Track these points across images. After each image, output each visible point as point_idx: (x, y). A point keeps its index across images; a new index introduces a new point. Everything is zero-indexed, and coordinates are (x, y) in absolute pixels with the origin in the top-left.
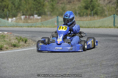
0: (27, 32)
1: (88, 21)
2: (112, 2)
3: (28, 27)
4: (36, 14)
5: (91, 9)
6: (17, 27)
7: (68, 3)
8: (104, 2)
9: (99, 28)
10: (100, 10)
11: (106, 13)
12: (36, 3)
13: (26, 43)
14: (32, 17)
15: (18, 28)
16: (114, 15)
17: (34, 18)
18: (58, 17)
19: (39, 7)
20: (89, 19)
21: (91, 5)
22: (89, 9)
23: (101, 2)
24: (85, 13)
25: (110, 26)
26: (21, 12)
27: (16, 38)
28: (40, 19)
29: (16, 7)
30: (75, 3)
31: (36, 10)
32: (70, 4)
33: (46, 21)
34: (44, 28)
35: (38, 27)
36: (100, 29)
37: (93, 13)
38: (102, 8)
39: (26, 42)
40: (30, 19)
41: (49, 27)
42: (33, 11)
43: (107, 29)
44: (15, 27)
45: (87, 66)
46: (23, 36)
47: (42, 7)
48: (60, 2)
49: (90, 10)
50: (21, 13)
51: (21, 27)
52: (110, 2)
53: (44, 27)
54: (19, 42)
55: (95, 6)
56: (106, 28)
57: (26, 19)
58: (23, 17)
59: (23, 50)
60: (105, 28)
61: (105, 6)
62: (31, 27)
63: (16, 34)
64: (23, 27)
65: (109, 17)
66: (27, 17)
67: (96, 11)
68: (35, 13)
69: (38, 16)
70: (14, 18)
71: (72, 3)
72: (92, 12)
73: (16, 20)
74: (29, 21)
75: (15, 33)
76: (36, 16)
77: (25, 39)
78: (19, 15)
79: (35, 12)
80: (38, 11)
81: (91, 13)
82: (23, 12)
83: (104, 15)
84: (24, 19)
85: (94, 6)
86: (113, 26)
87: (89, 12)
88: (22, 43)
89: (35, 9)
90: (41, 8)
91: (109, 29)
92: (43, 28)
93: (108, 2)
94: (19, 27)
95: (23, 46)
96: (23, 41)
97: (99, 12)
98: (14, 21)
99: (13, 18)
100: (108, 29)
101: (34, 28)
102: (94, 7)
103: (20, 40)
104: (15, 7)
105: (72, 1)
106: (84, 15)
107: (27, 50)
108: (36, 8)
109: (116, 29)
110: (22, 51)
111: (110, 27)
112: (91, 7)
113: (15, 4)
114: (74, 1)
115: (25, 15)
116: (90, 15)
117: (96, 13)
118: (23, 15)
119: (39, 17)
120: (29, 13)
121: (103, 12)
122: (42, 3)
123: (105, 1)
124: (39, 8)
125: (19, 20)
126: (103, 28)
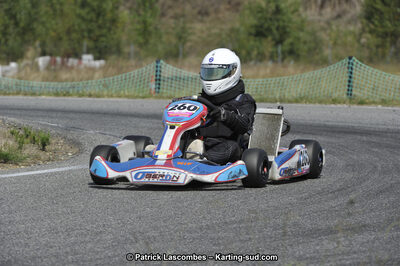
0: (50, 112)
1: (264, 77)
2: (349, 16)
3: (57, 94)
4: (88, 53)
5: (274, 39)
6: (18, 93)
7: (200, 17)
8: (320, 14)
9: (297, 101)
10: (305, 43)
11: (327, 52)
12: (88, 13)
13: (43, 149)
14: (72, 61)
15: (20, 97)
16: (350, 58)
17: (82, 66)
18: (157, 62)
19: (100, 27)
20: (268, 71)
21: (276, 24)
22: (270, 38)
23: (308, 12)
24: (255, 53)
25: (335, 95)
26: (37, 43)
27: (12, 133)
28: (101, 68)
29: (22, 24)
30: (220, 15)
31: (90, 38)
32: (205, 18)
33: (120, 76)
34: (111, 99)
35: (90, 96)
36: (300, 105)
37: (283, 53)
38: (313, 33)
39: (44, 145)
40: (67, 67)
41: (128, 97)
42: (79, 42)
43: (324, 105)
44: (13, 94)
45: (247, 234)
46: (36, 125)
47: (110, 29)
48: (171, 13)
49: (273, 43)
50: (35, 48)
51: (33, 94)
52: (339, 16)
53: (112, 96)
54: (20, 148)
55: (288, 30)
56: (320, 102)
57: (53, 67)
58: (42, 61)
59: (32, 173)
60: (318, 105)
61: (323, 29)
62: (65, 95)
63: (12, 119)
64: (40, 95)
65: (332, 67)
66: (59, 59)
67: (292, 44)
68: (85, 49)
69: (97, 58)
70: (13, 65)
71: (213, 16)
72: (280, 48)
73: (19, 70)
74: (64, 75)
75: (10, 115)
76: (87, 59)
77: (42, 135)
78: (30, 53)
79: (86, 43)
80: (96, 41)
81: (277, 52)
82: (43, 44)
83: (317, 57)
84: (48, 68)
85: (284, 28)
86: (345, 96)
87: (267, 46)
88: (31, 150)
89: (86, 34)
90: (104, 31)
91: (333, 106)
92: (106, 99)
93: (335, 14)
94: (25, 94)
95: (36, 161)
96: (34, 141)
97: (303, 49)
98: (11, 74)
99: (8, 64)
100: (328, 106)
101: (76, 98)
102: (285, 33)
103: (25, 140)
104: (17, 24)
105: (211, 10)
106: (251, 60)
107: (46, 175)
108: (90, 31)
109: (355, 106)
110: (30, 176)
111: (335, 101)
112: (275, 31)
113: (18, 16)
114: (217, 11)
115: (51, 55)
116: (272, 57)
117: (292, 53)
118: (44, 54)
119: (98, 64)
120: (65, 46)
121: (315, 49)
122: (109, 16)
123: (323, 12)
124: (97, 33)
125: (28, 69)
126: (310, 102)
